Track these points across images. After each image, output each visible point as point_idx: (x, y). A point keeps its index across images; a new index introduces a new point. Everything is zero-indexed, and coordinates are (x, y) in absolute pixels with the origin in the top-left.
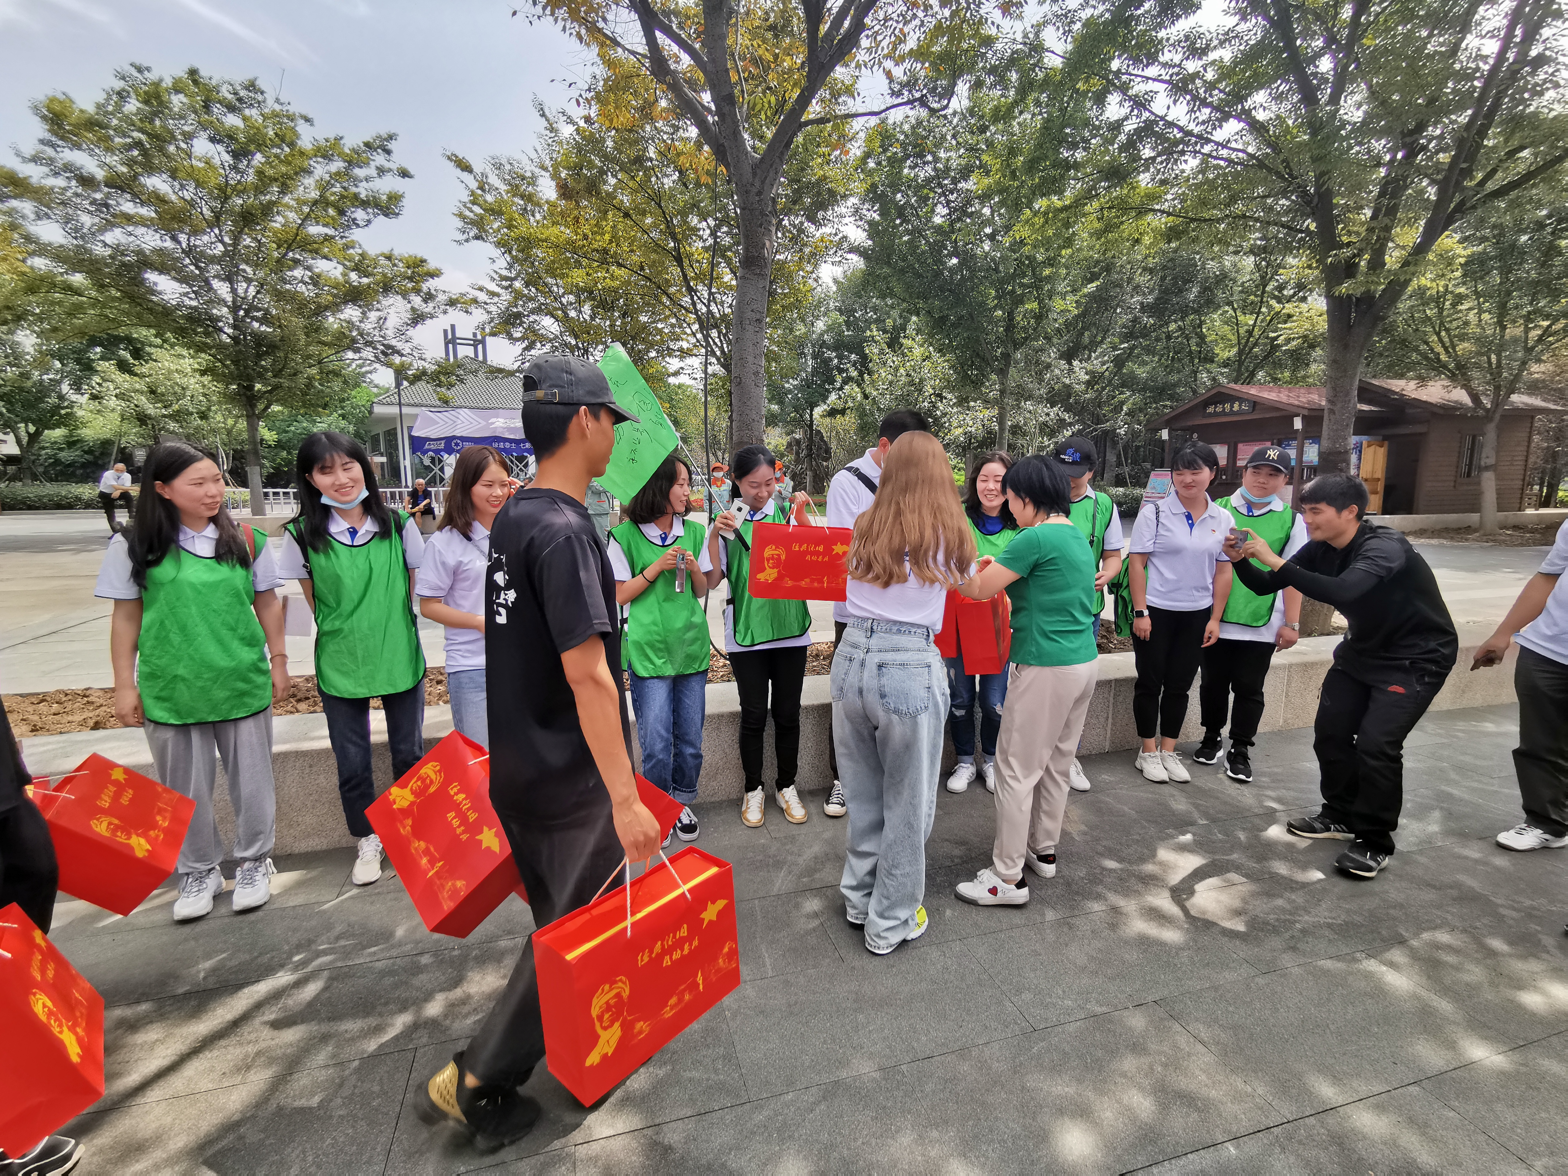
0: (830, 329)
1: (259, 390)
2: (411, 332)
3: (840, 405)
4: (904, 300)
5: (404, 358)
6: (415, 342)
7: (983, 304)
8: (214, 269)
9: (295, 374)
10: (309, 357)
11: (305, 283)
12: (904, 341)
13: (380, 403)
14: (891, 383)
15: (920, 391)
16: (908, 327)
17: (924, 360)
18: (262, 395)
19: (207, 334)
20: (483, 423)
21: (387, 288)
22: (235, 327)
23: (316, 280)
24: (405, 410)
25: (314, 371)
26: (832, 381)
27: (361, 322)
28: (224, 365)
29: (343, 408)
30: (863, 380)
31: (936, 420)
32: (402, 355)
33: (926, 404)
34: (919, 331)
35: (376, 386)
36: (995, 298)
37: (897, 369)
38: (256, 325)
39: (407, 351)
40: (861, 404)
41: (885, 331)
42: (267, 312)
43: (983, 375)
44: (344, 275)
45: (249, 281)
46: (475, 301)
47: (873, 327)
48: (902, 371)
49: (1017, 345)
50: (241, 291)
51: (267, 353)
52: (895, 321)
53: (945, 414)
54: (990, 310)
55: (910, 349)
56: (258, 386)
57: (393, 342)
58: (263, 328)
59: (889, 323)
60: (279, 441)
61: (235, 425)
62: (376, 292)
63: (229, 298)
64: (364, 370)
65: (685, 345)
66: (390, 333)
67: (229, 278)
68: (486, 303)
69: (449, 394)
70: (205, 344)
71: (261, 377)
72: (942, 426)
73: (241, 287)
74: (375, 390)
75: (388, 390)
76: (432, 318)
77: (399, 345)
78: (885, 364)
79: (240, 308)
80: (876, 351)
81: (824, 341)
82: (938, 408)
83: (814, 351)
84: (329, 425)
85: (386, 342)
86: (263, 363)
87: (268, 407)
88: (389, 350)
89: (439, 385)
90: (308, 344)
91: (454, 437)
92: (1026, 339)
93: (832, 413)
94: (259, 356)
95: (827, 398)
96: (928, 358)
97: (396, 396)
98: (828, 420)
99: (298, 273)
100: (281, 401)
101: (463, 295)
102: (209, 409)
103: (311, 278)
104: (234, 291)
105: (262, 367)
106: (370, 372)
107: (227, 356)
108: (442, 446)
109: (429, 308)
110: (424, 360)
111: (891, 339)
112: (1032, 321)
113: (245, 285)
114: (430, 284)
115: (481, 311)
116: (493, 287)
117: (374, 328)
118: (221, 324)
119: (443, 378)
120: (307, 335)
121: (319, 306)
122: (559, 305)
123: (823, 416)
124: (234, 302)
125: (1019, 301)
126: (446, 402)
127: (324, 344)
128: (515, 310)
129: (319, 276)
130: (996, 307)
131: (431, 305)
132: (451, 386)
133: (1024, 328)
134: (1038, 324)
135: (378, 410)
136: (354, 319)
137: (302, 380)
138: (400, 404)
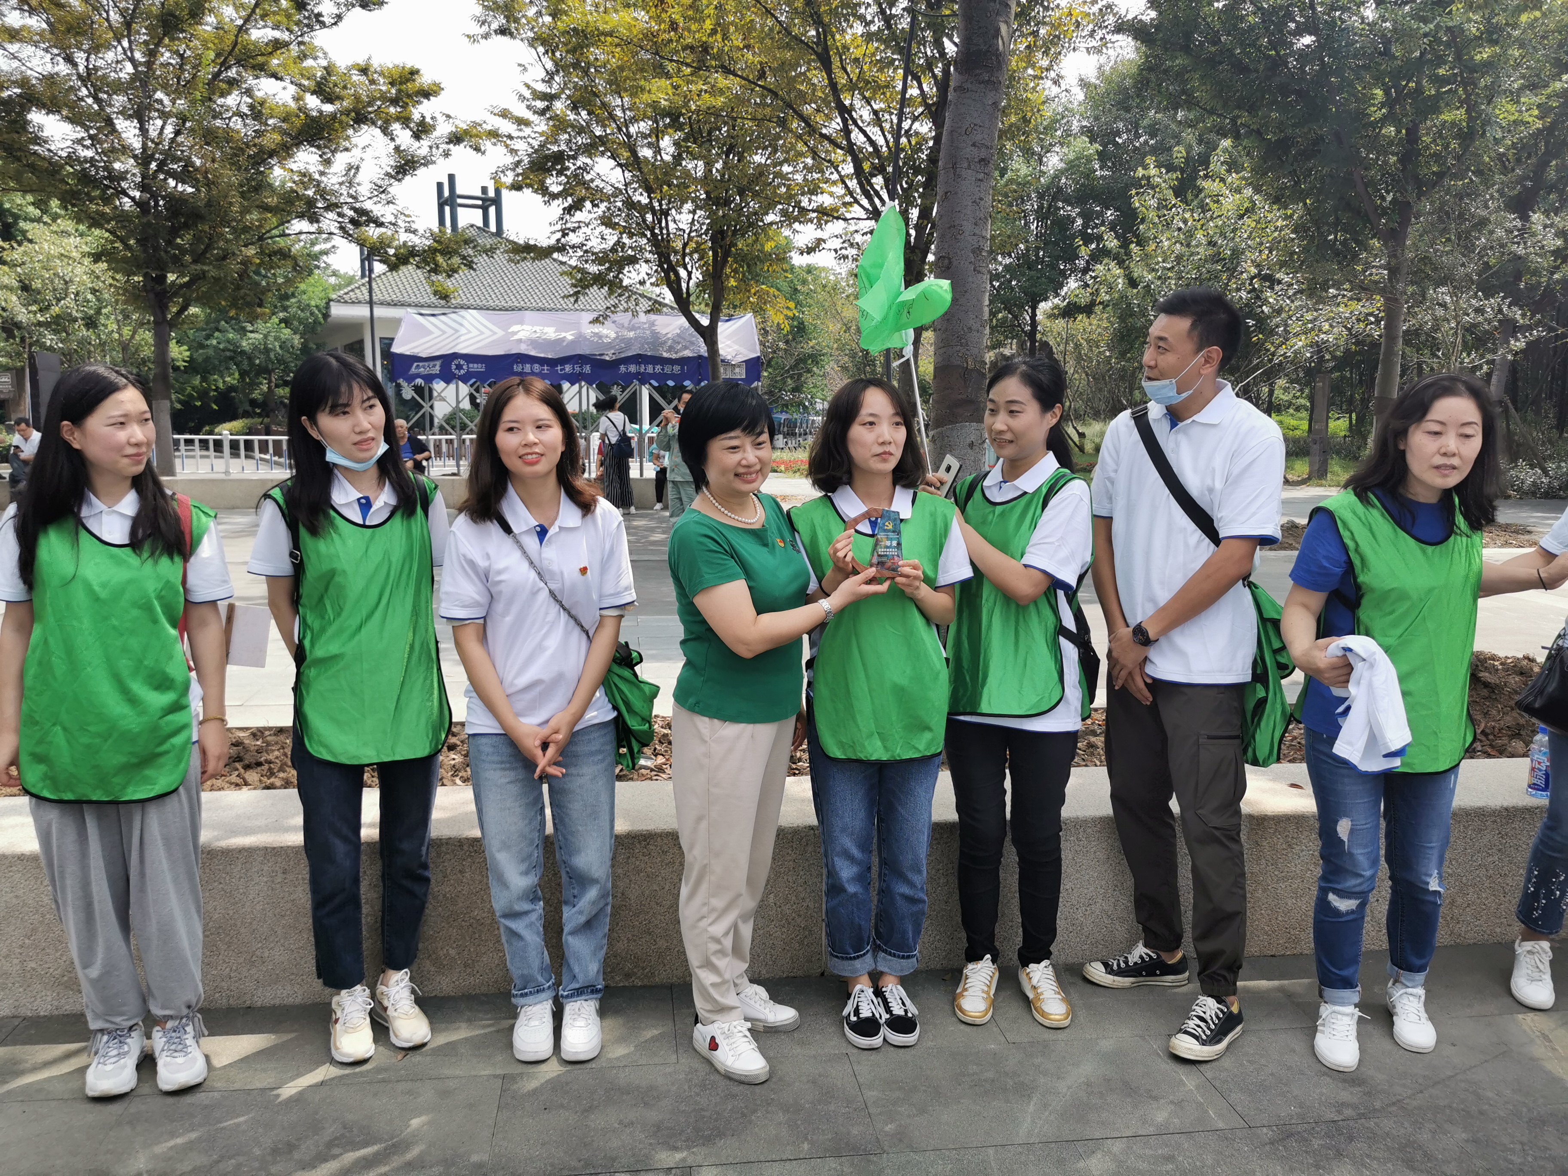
0: (1071, 166)
1: (173, 282)
2: (396, 189)
3: (1084, 298)
4: (1212, 112)
5: (383, 230)
6: (401, 204)
7: (1361, 116)
8: (119, 100)
9: (224, 258)
10: (246, 229)
11: (242, 116)
12: (1206, 184)
13: (341, 301)
14: (1179, 258)
15: (1232, 270)
16: (1214, 159)
17: (1241, 217)
18: (178, 289)
19: (107, 201)
20: (500, 333)
21: (360, 118)
22: (143, 187)
23: (257, 111)
24: (379, 312)
25: (251, 251)
26: (1072, 256)
27: (322, 173)
28: (127, 247)
29: (285, 309)
30: (1128, 254)
31: (1262, 321)
32: (380, 224)
33: (1244, 294)
34: (1233, 166)
35: (335, 274)
36: (1383, 105)
37: (1190, 234)
38: (172, 182)
39: (389, 218)
40: (1123, 297)
41: (1170, 168)
42: (189, 163)
43: (1358, 242)
44: (297, 99)
45: (165, 116)
46: (494, 134)
47: (1150, 160)
48: (1199, 235)
49: (1423, 187)
50: (153, 133)
51: (186, 226)
52: (1189, 148)
53: (1279, 311)
54: (1374, 125)
55: (1216, 198)
56: (171, 277)
57: (368, 205)
58: (180, 188)
59: (1179, 152)
60: (191, 360)
61: (133, 337)
62: (344, 127)
63: (137, 144)
64: (317, 248)
65: (825, 200)
66: (364, 190)
67: (140, 115)
68: (510, 137)
69: (450, 284)
70: (103, 214)
71: (177, 263)
72: (1272, 332)
73: (154, 126)
74: (332, 280)
75: (350, 280)
76: (425, 165)
77: (377, 210)
78: (1168, 225)
79: (152, 158)
80: (1153, 203)
81: (1060, 190)
82: (1266, 302)
83: (1041, 207)
84: (266, 336)
85: (358, 205)
86: (179, 241)
87: (184, 308)
88: (363, 218)
89: (436, 270)
90: (245, 211)
91: (455, 356)
92: (1441, 175)
93: (1070, 311)
94: (175, 232)
95: (1061, 286)
96: (1250, 211)
97: (365, 290)
98: (1060, 323)
99: (232, 100)
100: (202, 301)
101: (476, 124)
102: (98, 312)
103: (252, 107)
104: (144, 131)
105: (179, 247)
106: (326, 253)
107: (131, 233)
108: (437, 370)
109: (421, 148)
110: (414, 232)
111: (1181, 181)
112: (1454, 144)
113: (159, 123)
114: (424, 109)
115: (501, 149)
116: (521, 111)
117: (341, 184)
118: (124, 185)
119: (440, 259)
120: (243, 195)
121: (262, 150)
122: (622, 138)
123: (1051, 316)
124: (144, 147)
125: (1433, 106)
126: (444, 296)
127: (267, 208)
128: (555, 148)
129: (262, 104)
130: (1384, 120)
131: (425, 143)
132: (451, 272)
133: (1437, 156)
134: (1465, 149)
135: (338, 311)
136: (312, 169)
137: (234, 267)
138: (371, 303)
